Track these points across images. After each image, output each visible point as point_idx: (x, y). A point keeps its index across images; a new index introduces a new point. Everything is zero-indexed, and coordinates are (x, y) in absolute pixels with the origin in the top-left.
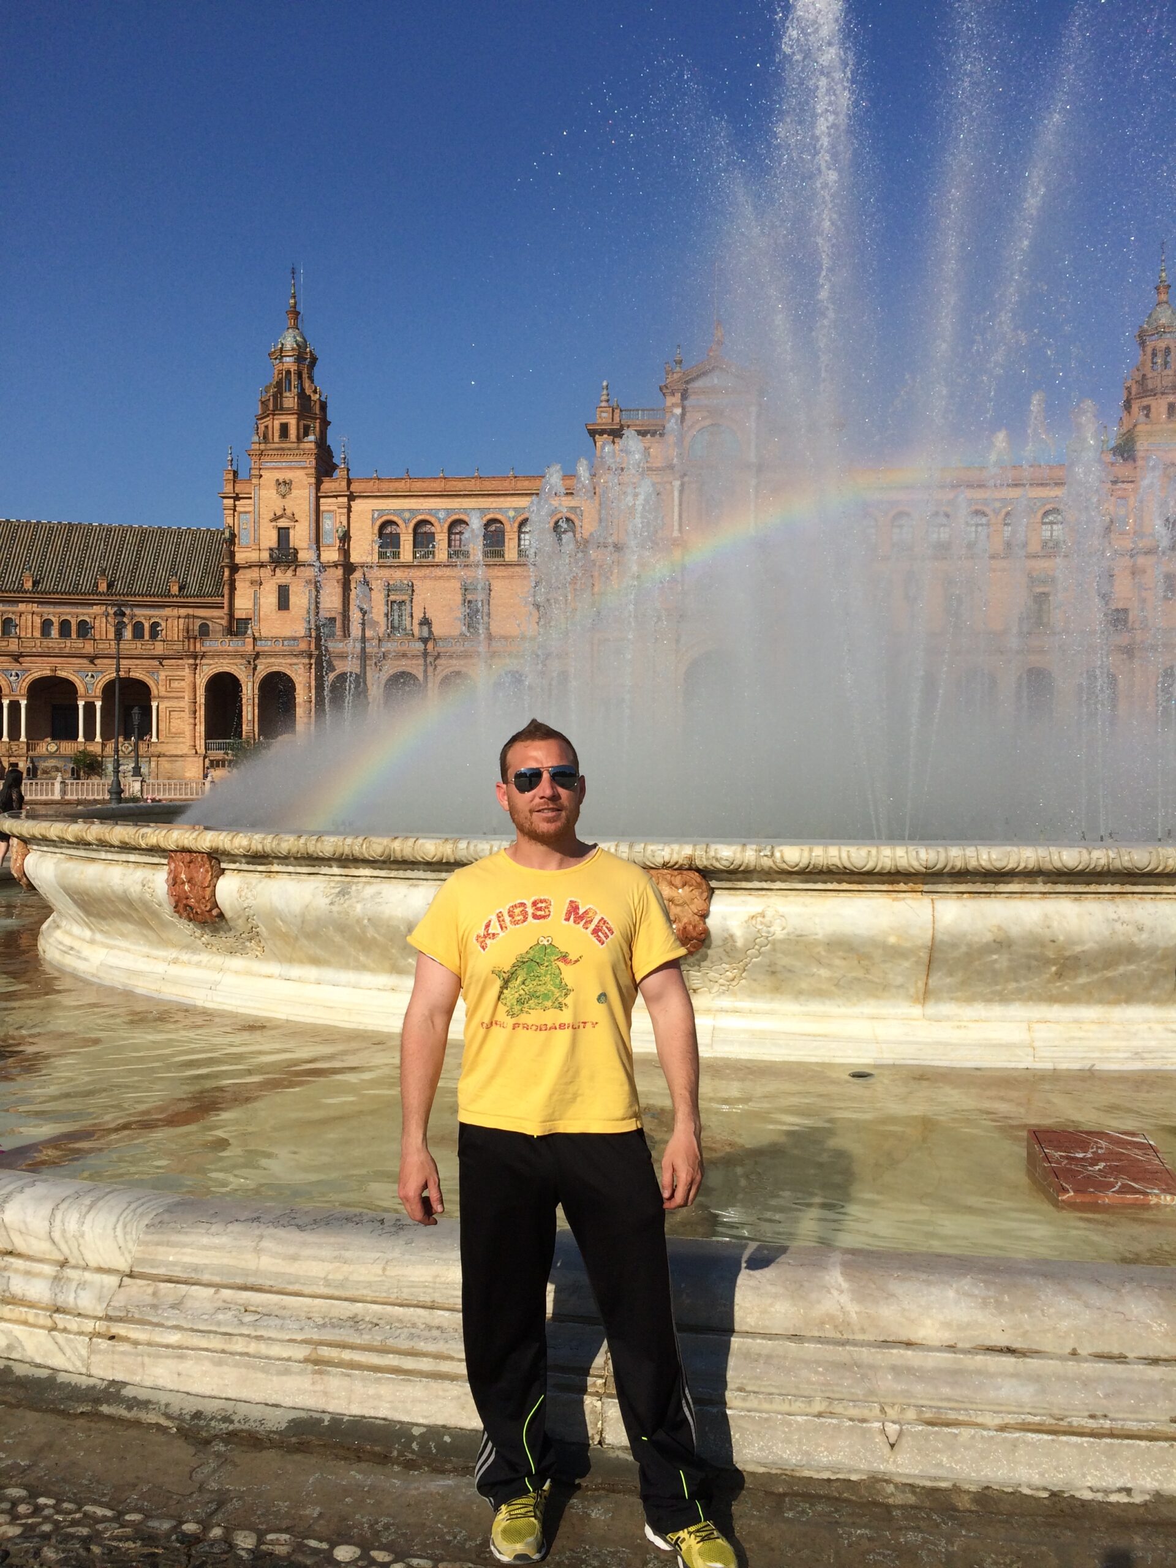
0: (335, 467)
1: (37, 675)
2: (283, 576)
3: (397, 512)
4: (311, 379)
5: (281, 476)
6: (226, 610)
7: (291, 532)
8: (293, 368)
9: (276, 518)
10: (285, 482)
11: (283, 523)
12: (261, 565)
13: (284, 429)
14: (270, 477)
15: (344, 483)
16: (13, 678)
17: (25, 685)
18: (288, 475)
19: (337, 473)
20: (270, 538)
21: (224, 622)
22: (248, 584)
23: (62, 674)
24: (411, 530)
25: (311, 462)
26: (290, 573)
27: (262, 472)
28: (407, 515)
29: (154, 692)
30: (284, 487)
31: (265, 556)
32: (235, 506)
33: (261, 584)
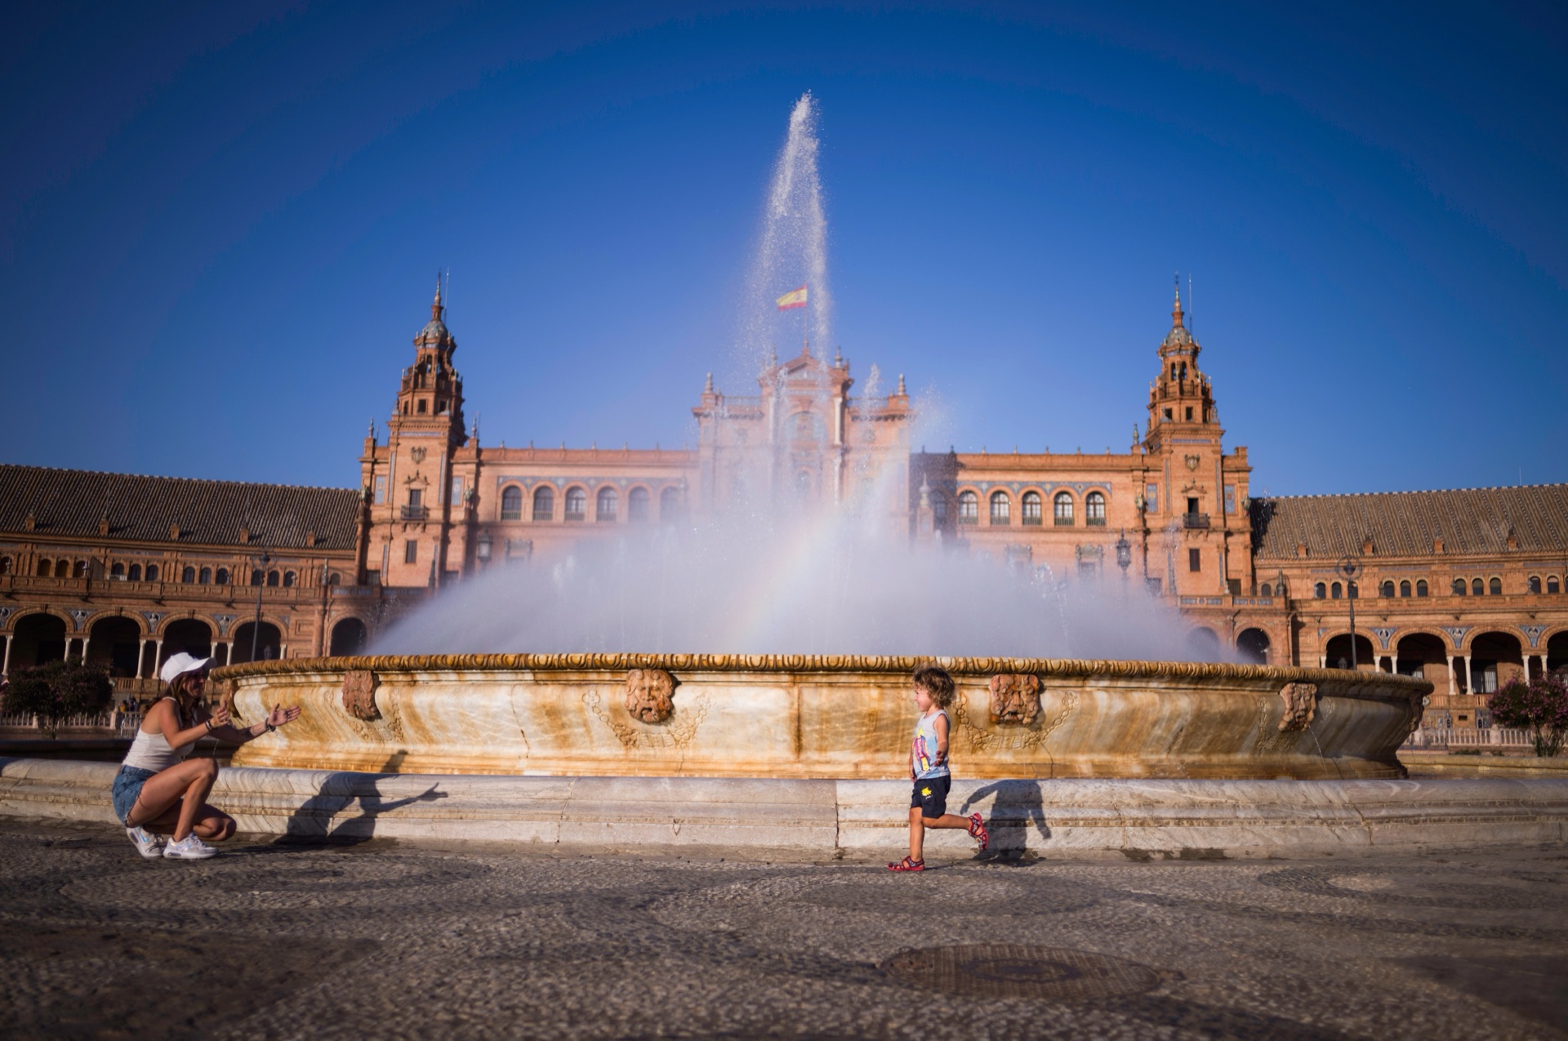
0: (466, 438)
1: (175, 617)
2: (413, 533)
3: (519, 479)
4: (450, 363)
5: (417, 444)
6: (356, 562)
7: (423, 494)
8: (434, 353)
9: (410, 481)
10: (420, 450)
11: (415, 486)
12: (393, 522)
13: (423, 405)
14: (406, 445)
15: (474, 453)
16: (152, 620)
17: (163, 626)
18: (423, 444)
19: (467, 444)
20: (402, 498)
21: (355, 573)
22: (379, 539)
23: (199, 617)
24: (532, 494)
25: (444, 433)
26: (419, 529)
27: (400, 441)
28: (529, 482)
29: (284, 634)
30: (420, 453)
31: (397, 514)
32: (373, 470)
33: (392, 538)
